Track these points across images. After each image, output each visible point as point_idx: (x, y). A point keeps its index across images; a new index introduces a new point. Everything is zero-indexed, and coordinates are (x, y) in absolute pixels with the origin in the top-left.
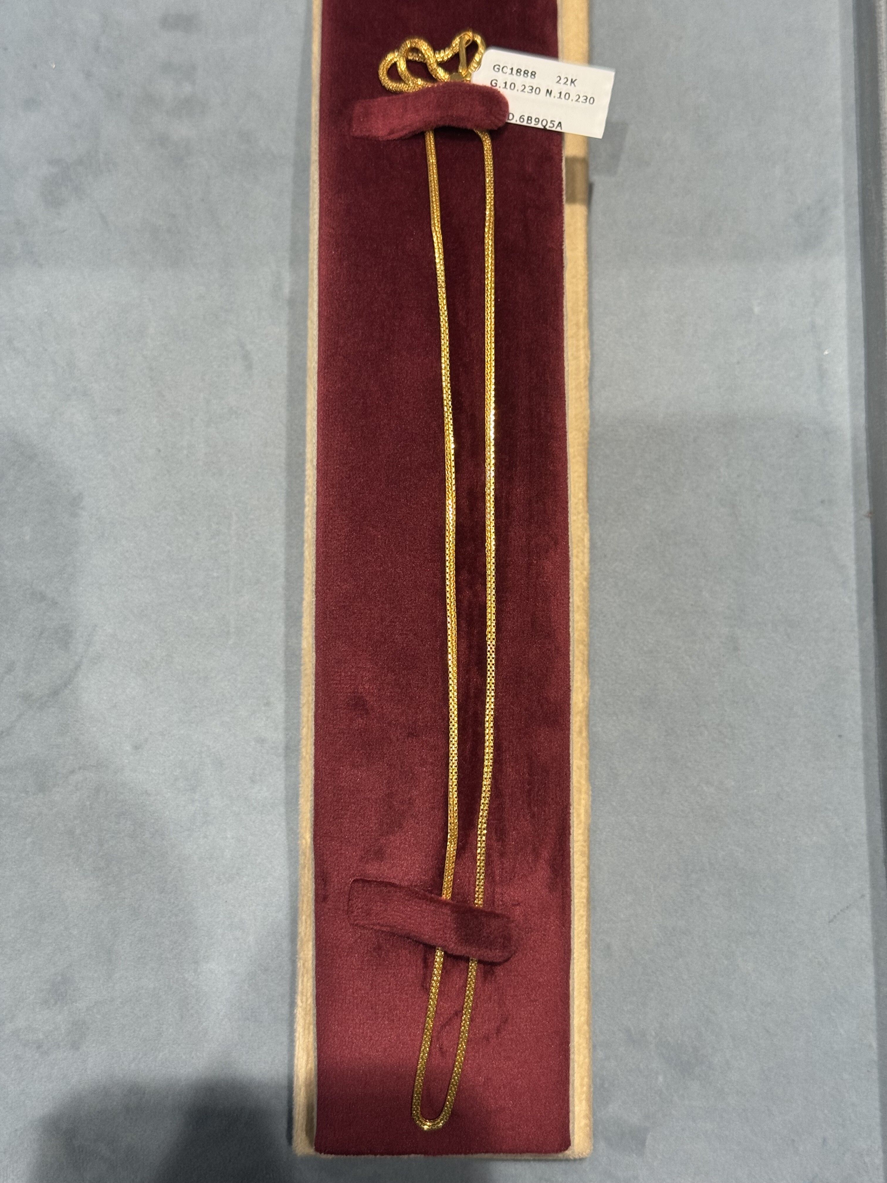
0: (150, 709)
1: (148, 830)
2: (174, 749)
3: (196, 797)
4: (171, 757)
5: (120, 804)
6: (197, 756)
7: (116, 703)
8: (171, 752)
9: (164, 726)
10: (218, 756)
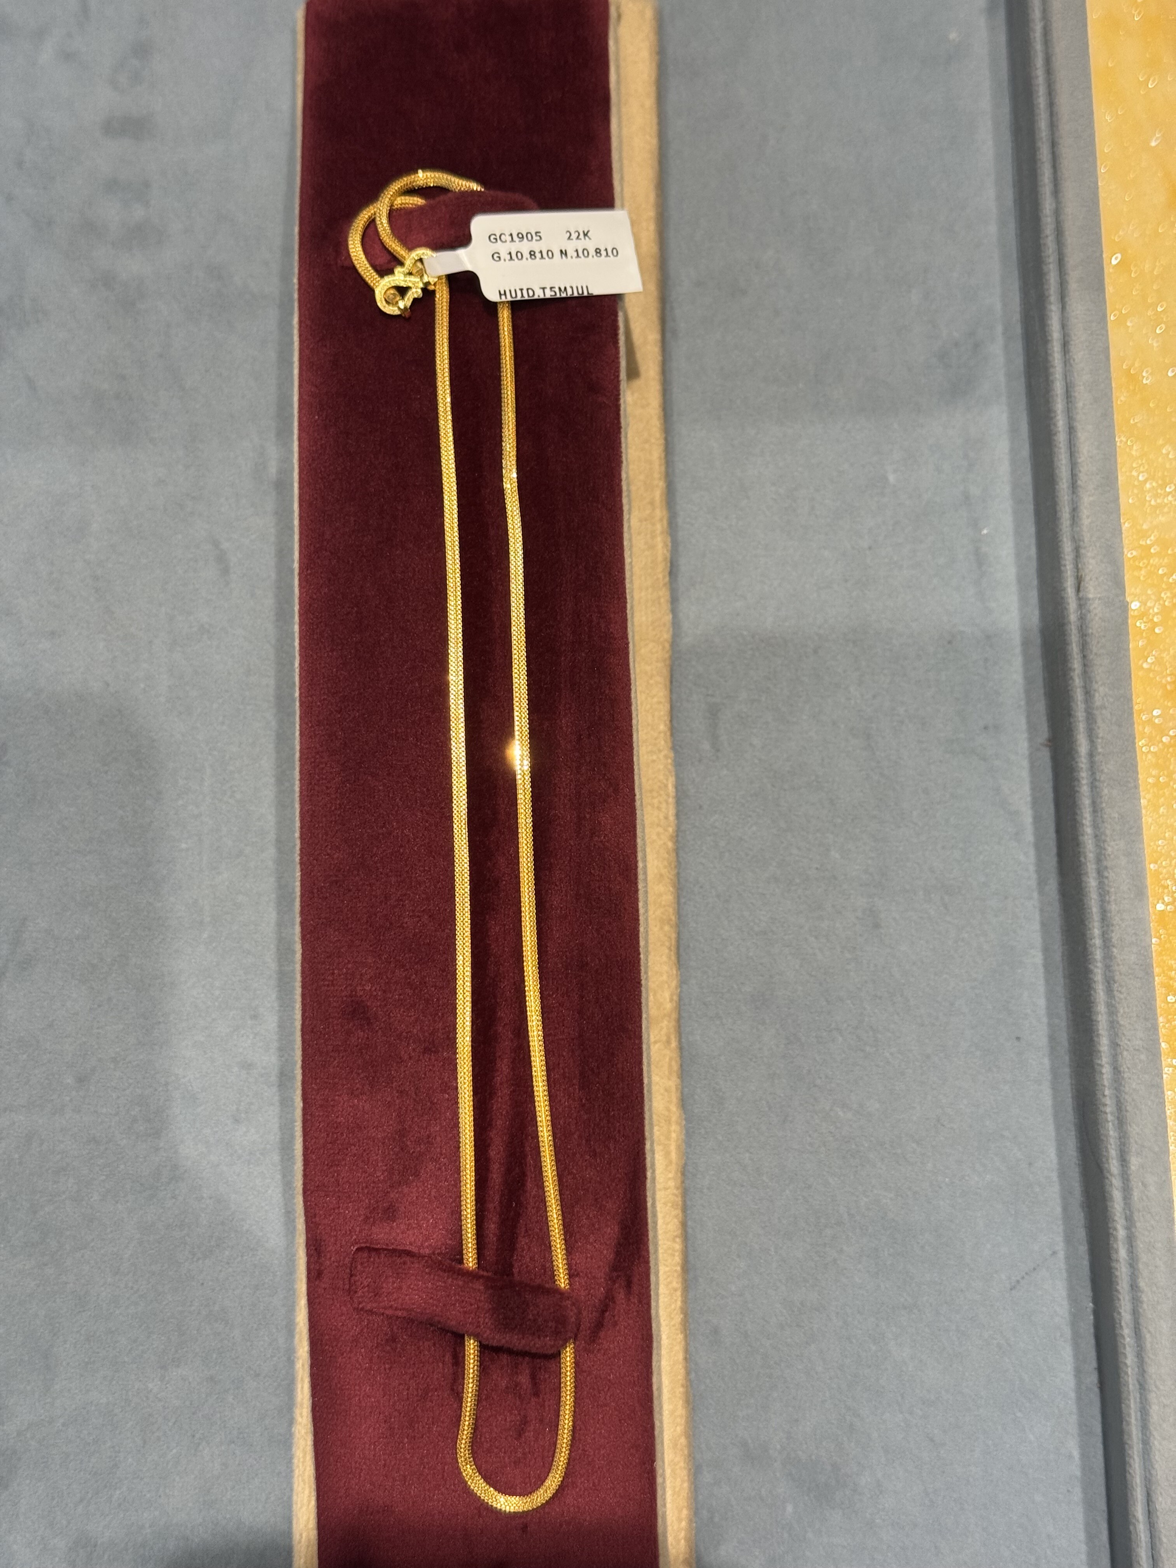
0: (98, 1028)
1: (98, 1191)
2: (131, 1081)
3: (161, 1145)
4: (127, 1092)
5: (59, 1157)
6: (161, 1089)
7: (53, 1021)
8: (126, 1084)
9: (118, 1050)
10: (190, 1088)
